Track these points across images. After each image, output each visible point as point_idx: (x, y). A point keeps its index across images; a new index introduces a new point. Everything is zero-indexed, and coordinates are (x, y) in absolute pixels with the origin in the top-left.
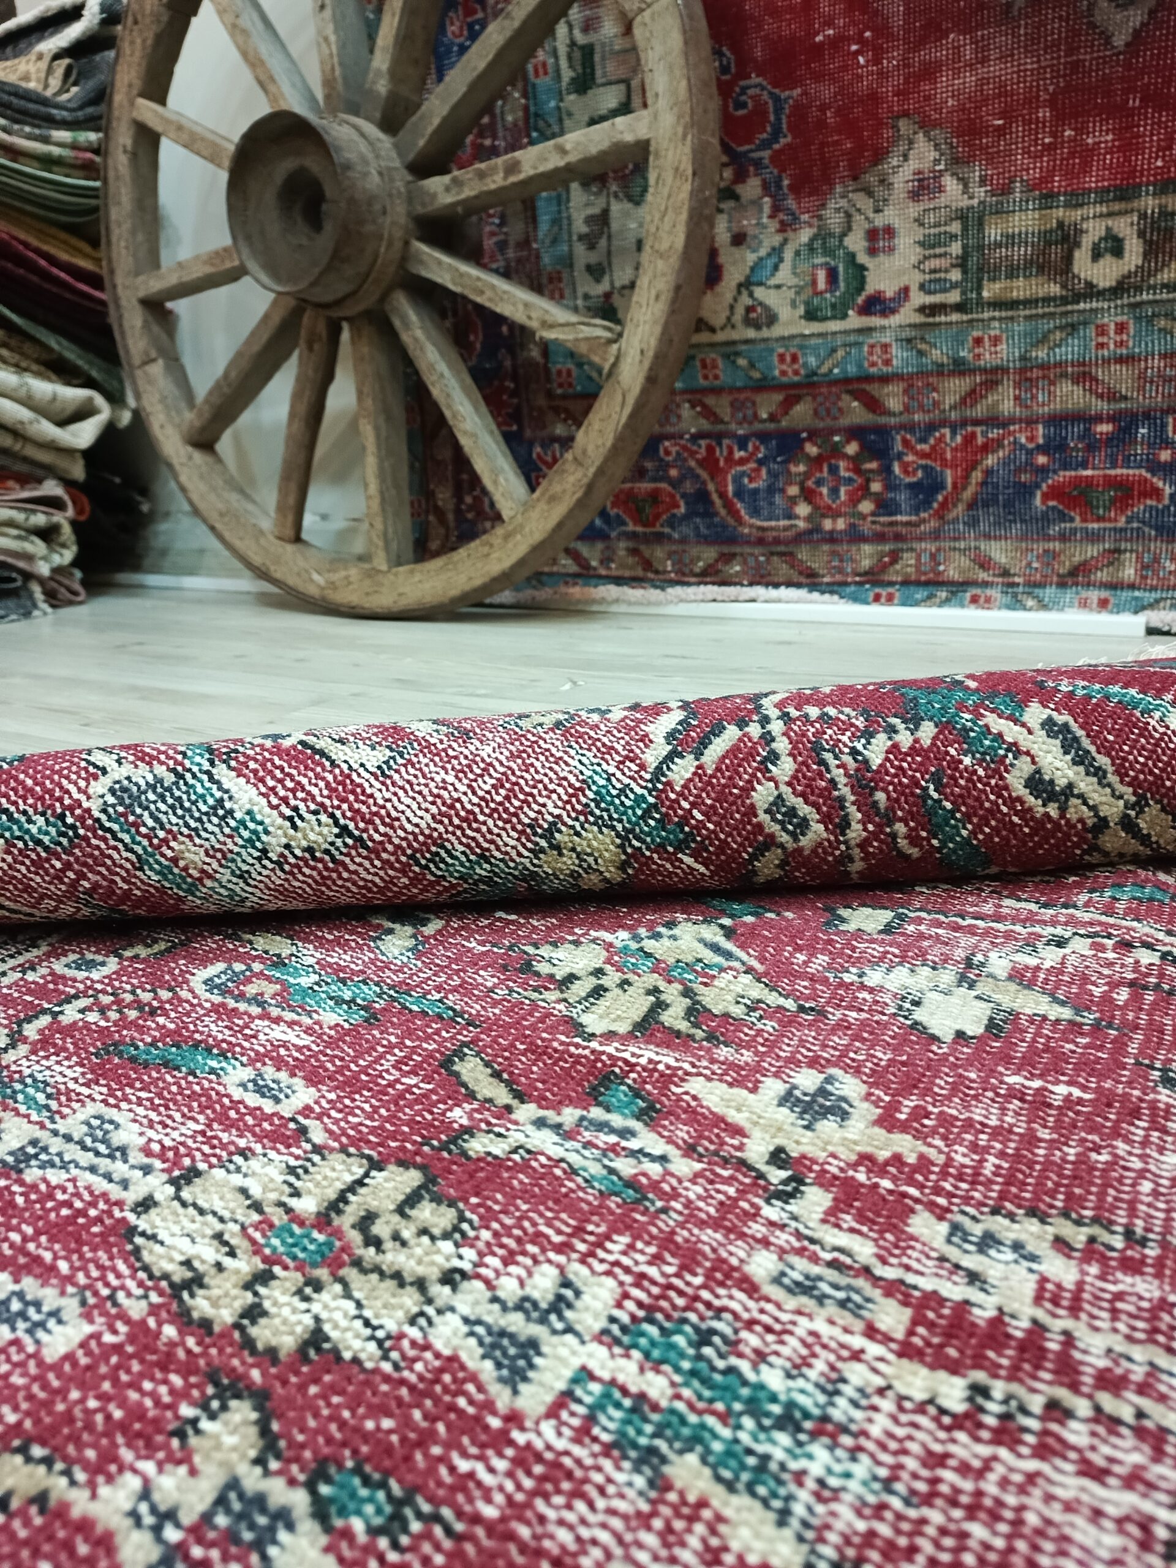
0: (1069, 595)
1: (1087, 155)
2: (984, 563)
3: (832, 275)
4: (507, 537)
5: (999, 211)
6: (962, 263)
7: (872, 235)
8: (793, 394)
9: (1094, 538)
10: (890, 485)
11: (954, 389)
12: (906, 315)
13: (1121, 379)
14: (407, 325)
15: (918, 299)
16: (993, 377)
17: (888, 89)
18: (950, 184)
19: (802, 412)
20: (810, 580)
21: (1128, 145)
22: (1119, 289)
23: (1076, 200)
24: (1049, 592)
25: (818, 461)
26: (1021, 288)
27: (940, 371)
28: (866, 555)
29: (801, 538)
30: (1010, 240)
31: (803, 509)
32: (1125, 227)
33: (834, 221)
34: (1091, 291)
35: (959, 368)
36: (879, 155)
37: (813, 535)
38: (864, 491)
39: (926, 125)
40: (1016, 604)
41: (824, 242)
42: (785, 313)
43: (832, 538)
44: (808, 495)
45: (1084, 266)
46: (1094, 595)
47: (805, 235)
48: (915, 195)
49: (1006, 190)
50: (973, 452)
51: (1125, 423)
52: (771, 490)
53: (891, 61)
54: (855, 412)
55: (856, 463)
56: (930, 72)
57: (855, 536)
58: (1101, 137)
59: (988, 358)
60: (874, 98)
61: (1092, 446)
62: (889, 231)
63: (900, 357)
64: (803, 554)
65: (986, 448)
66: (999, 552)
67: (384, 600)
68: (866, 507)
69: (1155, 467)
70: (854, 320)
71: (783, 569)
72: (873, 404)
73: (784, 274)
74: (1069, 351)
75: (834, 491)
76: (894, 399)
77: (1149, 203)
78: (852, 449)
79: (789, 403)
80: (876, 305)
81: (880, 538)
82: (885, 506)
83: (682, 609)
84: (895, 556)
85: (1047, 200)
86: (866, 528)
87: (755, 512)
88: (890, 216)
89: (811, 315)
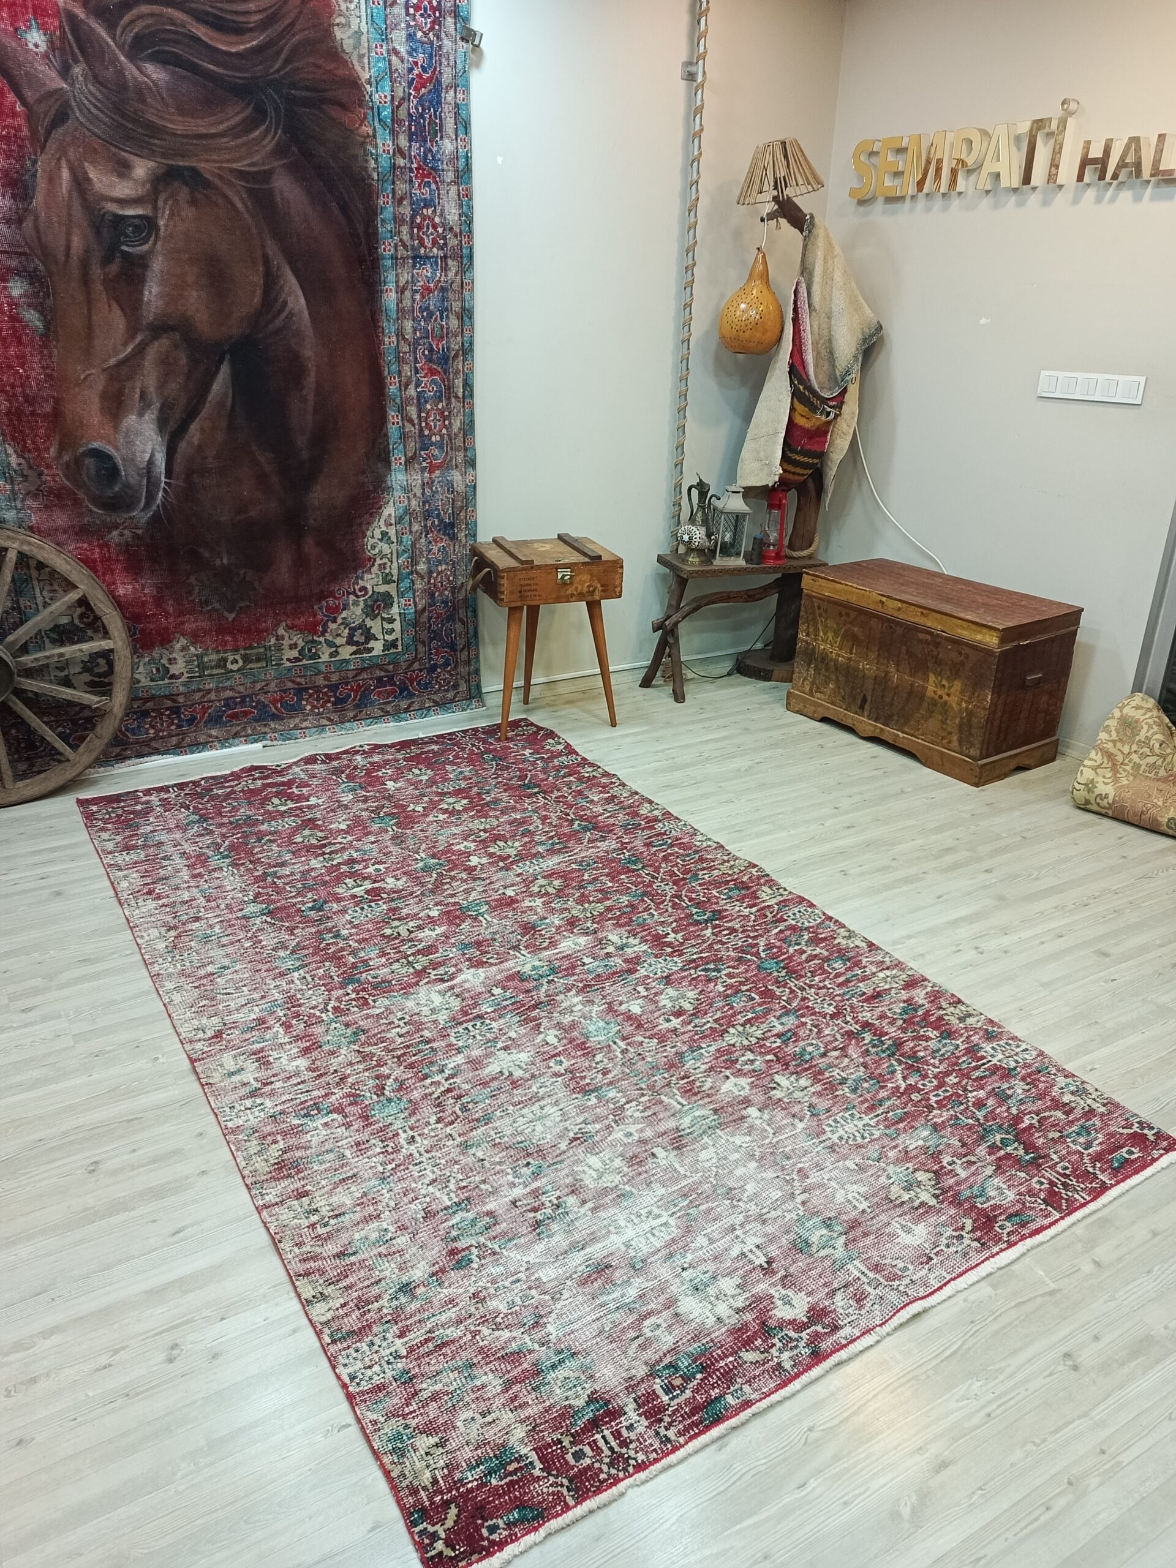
0: (236, 741)
1: (226, 642)
2: (211, 736)
3: (158, 670)
4: (73, 766)
5: (206, 655)
6: (198, 666)
7: (170, 660)
8: (146, 700)
9: (239, 725)
10: (180, 720)
11: (197, 696)
12: (183, 679)
13: (241, 689)
15: (186, 675)
16: (209, 691)
17: (171, 627)
18: (192, 648)
19: (149, 705)
20: (157, 752)
21: (236, 640)
22: (239, 670)
23: (225, 652)
24: (231, 741)
25: (155, 717)
26: (215, 672)
27: (194, 691)
28: (174, 741)
29: (152, 739)
30: (210, 661)
31: (152, 731)
32: (237, 657)
33: (157, 656)
34: (232, 671)
35: (199, 690)
36: (170, 641)
37: (156, 738)
38: (173, 723)
39: (183, 635)
40: (223, 747)
41: (153, 660)
42: (143, 680)
43: (162, 738)
44: (153, 727)
45: (229, 666)
46: (243, 739)
47: (147, 659)
48: (182, 651)
49: (207, 649)
50: (204, 710)
51: (243, 698)
52: (139, 727)
53: (171, 619)
54: (169, 703)
55: (169, 716)
56: (183, 623)
57: (170, 736)
58: (228, 638)
59: (207, 687)
60: (167, 629)
61: (236, 704)
62: (175, 659)
63: (181, 689)
64: (153, 744)
65: (209, 708)
66: (214, 732)
67: (14, 798)
68: (173, 727)
69: (252, 707)
70: (167, 681)
71: (146, 750)
72: (175, 701)
73: (141, 669)
74: (228, 684)
75: (162, 725)
76: (181, 699)
77: (243, 652)
78: (167, 713)
79: (144, 704)
80: (173, 677)
81: (178, 735)
82: (179, 726)
83: (121, 771)
84: (183, 739)
85: (218, 652)
86: (173, 733)
87: (134, 734)
88: (174, 655)
89: (152, 680)
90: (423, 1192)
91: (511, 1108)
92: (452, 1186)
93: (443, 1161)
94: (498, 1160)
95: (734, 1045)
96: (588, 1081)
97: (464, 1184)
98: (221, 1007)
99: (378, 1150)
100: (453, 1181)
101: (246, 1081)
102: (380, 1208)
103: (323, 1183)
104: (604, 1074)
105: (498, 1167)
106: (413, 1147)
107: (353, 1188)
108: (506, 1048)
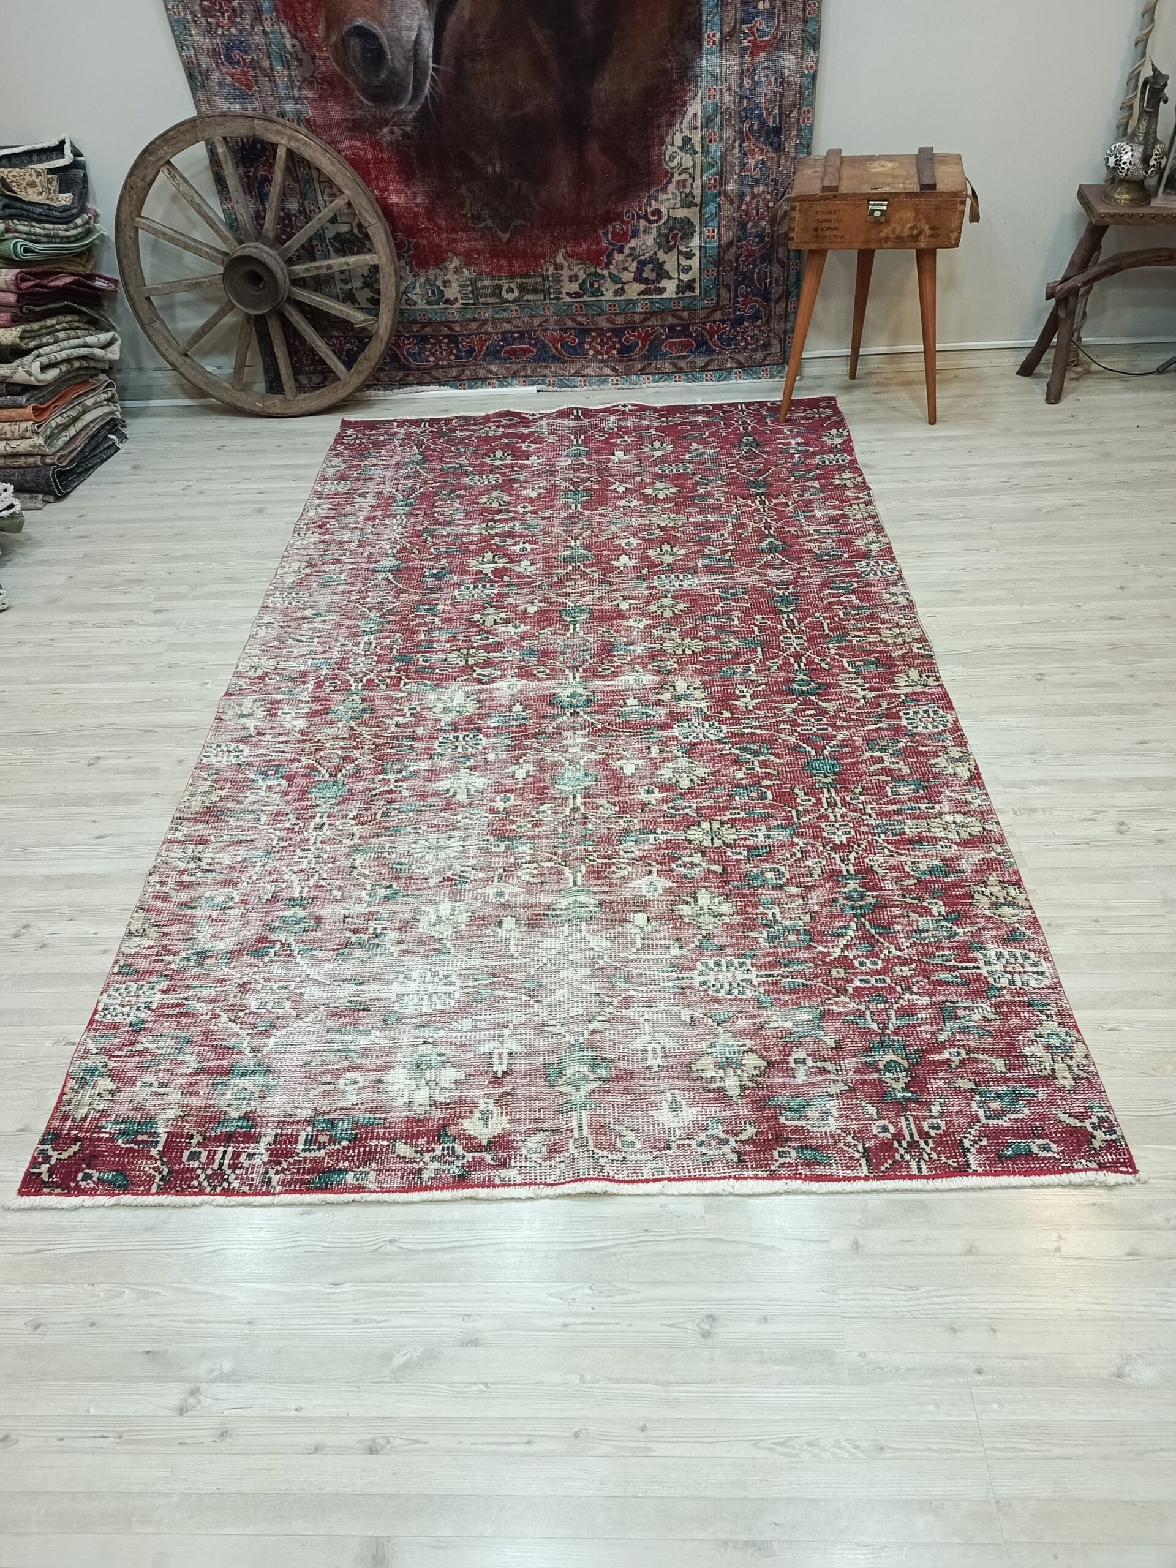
0: (515, 381)
1: (501, 267)
2: (490, 372)
3: (433, 292)
4: (344, 385)
5: (480, 280)
6: (472, 292)
7: (444, 282)
8: (424, 325)
9: (519, 363)
10: (459, 350)
11: (474, 326)
12: (457, 305)
13: (519, 322)
14: (291, 315)
15: (461, 301)
16: (485, 322)
17: (443, 244)
18: (466, 272)
19: (428, 330)
20: (439, 382)
21: (511, 266)
22: (514, 301)
23: (500, 278)
24: (510, 379)
25: (434, 344)
26: (489, 300)
27: (470, 320)
28: (454, 372)
29: (432, 368)
30: (484, 287)
31: (432, 359)
32: (513, 286)
33: (432, 277)
34: (507, 301)
35: (475, 319)
36: (443, 261)
37: (436, 367)
38: (452, 353)
39: (457, 255)
40: (501, 385)
41: (428, 282)
42: (419, 302)
43: (442, 367)
44: (433, 354)
45: (504, 293)
46: (522, 380)
47: (422, 279)
48: (455, 273)
49: (481, 274)
50: (482, 343)
51: (522, 334)
52: (420, 353)
53: (444, 236)
54: (446, 331)
55: (447, 345)
56: (455, 241)
57: (450, 366)
58: (503, 262)
59: (483, 317)
60: (439, 246)
61: (514, 339)
62: (449, 282)
63: (457, 316)
64: (434, 372)
65: (486, 340)
66: (493, 368)
67: (294, 410)
68: (452, 357)
69: (531, 345)
70: (442, 306)
71: (427, 378)
72: (451, 329)
73: (417, 290)
74: (504, 315)
75: (441, 353)
76: (457, 327)
77: (518, 280)
78: (446, 341)
79: (423, 328)
80: (448, 301)
81: (458, 366)
82: (458, 357)
83: (399, 397)
84: (463, 371)
85: (492, 278)
86: (453, 363)
87: (416, 360)
88: (448, 277)
89: (428, 303)
90: (286, 877)
91: (425, 828)
92: (312, 882)
93: (326, 856)
94: (367, 872)
95: (690, 842)
96: (514, 827)
97: (322, 883)
98: (284, 651)
99: (288, 825)
100: (316, 877)
101: (248, 725)
102: (243, 878)
103: (225, 837)
104: (535, 826)
105: (363, 879)
106: (315, 834)
107: (241, 852)
108: (471, 768)
